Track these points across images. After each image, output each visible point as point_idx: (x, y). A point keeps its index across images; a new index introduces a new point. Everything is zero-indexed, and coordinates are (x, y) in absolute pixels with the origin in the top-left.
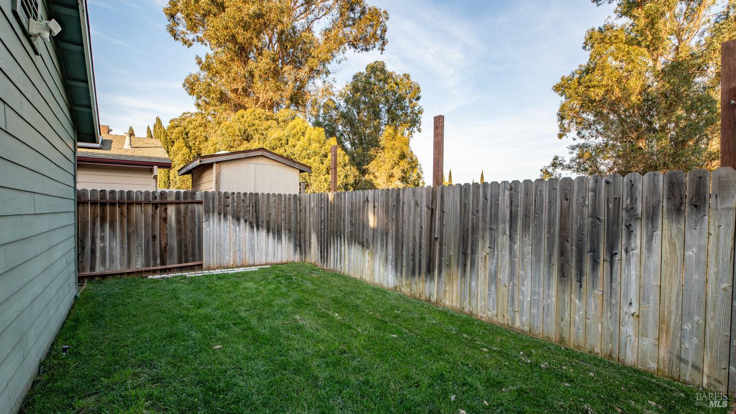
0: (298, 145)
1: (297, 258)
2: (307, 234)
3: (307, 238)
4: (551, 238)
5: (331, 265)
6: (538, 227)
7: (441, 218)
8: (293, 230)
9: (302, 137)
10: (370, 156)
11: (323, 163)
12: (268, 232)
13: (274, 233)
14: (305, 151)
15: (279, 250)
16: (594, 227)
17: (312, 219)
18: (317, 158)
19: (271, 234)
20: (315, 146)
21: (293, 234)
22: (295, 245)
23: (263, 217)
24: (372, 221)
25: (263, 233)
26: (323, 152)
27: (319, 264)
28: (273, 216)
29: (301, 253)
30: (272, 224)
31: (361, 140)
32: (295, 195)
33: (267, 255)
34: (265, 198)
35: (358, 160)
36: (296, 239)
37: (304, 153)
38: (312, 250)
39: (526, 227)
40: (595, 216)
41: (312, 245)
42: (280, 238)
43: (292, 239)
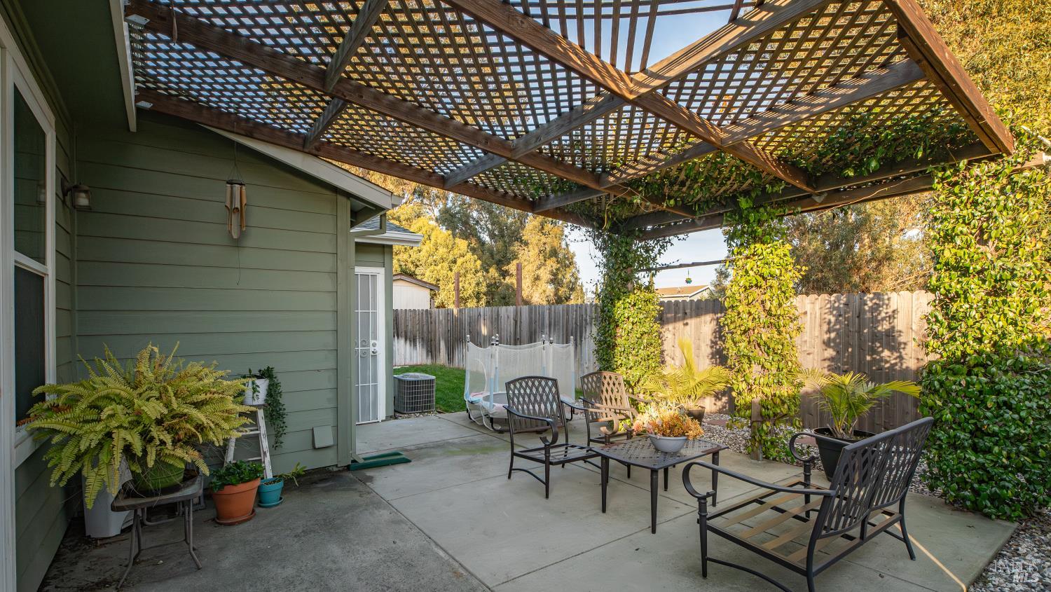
0: (424, 250)
1: (429, 362)
2: (437, 342)
3: (437, 345)
4: (563, 335)
5: (456, 363)
6: (559, 329)
7: (520, 327)
8: (425, 339)
9: (428, 242)
10: (513, 252)
11: (451, 270)
12: (406, 340)
13: (410, 341)
14: (431, 258)
15: (415, 355)
16: (576, 328)
17: (440, 330)
18: (446, 265)
19: (408, 342)
20: (442, 251)
21: (425, 341)
22: (427, 352)
23: (402, 328)
24: (484, 331)
25: (402, 341)
26: (451, 258)
27: (447, 365)
28: (409, 327)
29: (432, 358)
30: (409, 334)
31: (501, 231)
32: (427, 310)
33: (405, 359)
34: (403, 313)
35: (497, 257)
36: (427, 346)
37: (431, 259)
38: (441, 354)
39: (555, 329)
40: (576, 323)
41: (441, 351)
42: (415, 345)
43: (425, 346)
